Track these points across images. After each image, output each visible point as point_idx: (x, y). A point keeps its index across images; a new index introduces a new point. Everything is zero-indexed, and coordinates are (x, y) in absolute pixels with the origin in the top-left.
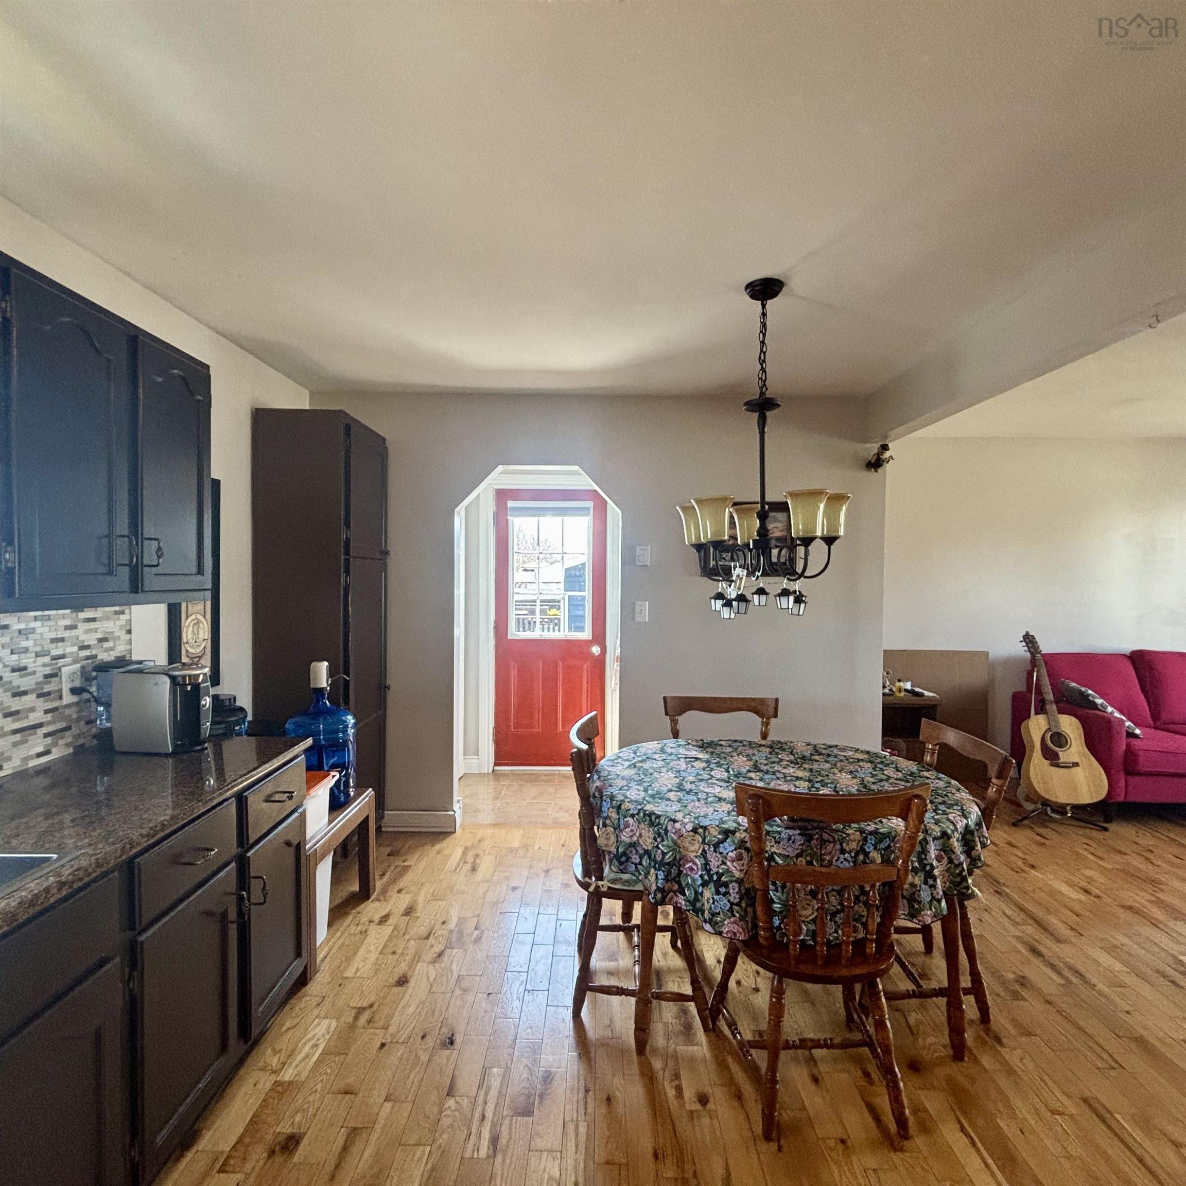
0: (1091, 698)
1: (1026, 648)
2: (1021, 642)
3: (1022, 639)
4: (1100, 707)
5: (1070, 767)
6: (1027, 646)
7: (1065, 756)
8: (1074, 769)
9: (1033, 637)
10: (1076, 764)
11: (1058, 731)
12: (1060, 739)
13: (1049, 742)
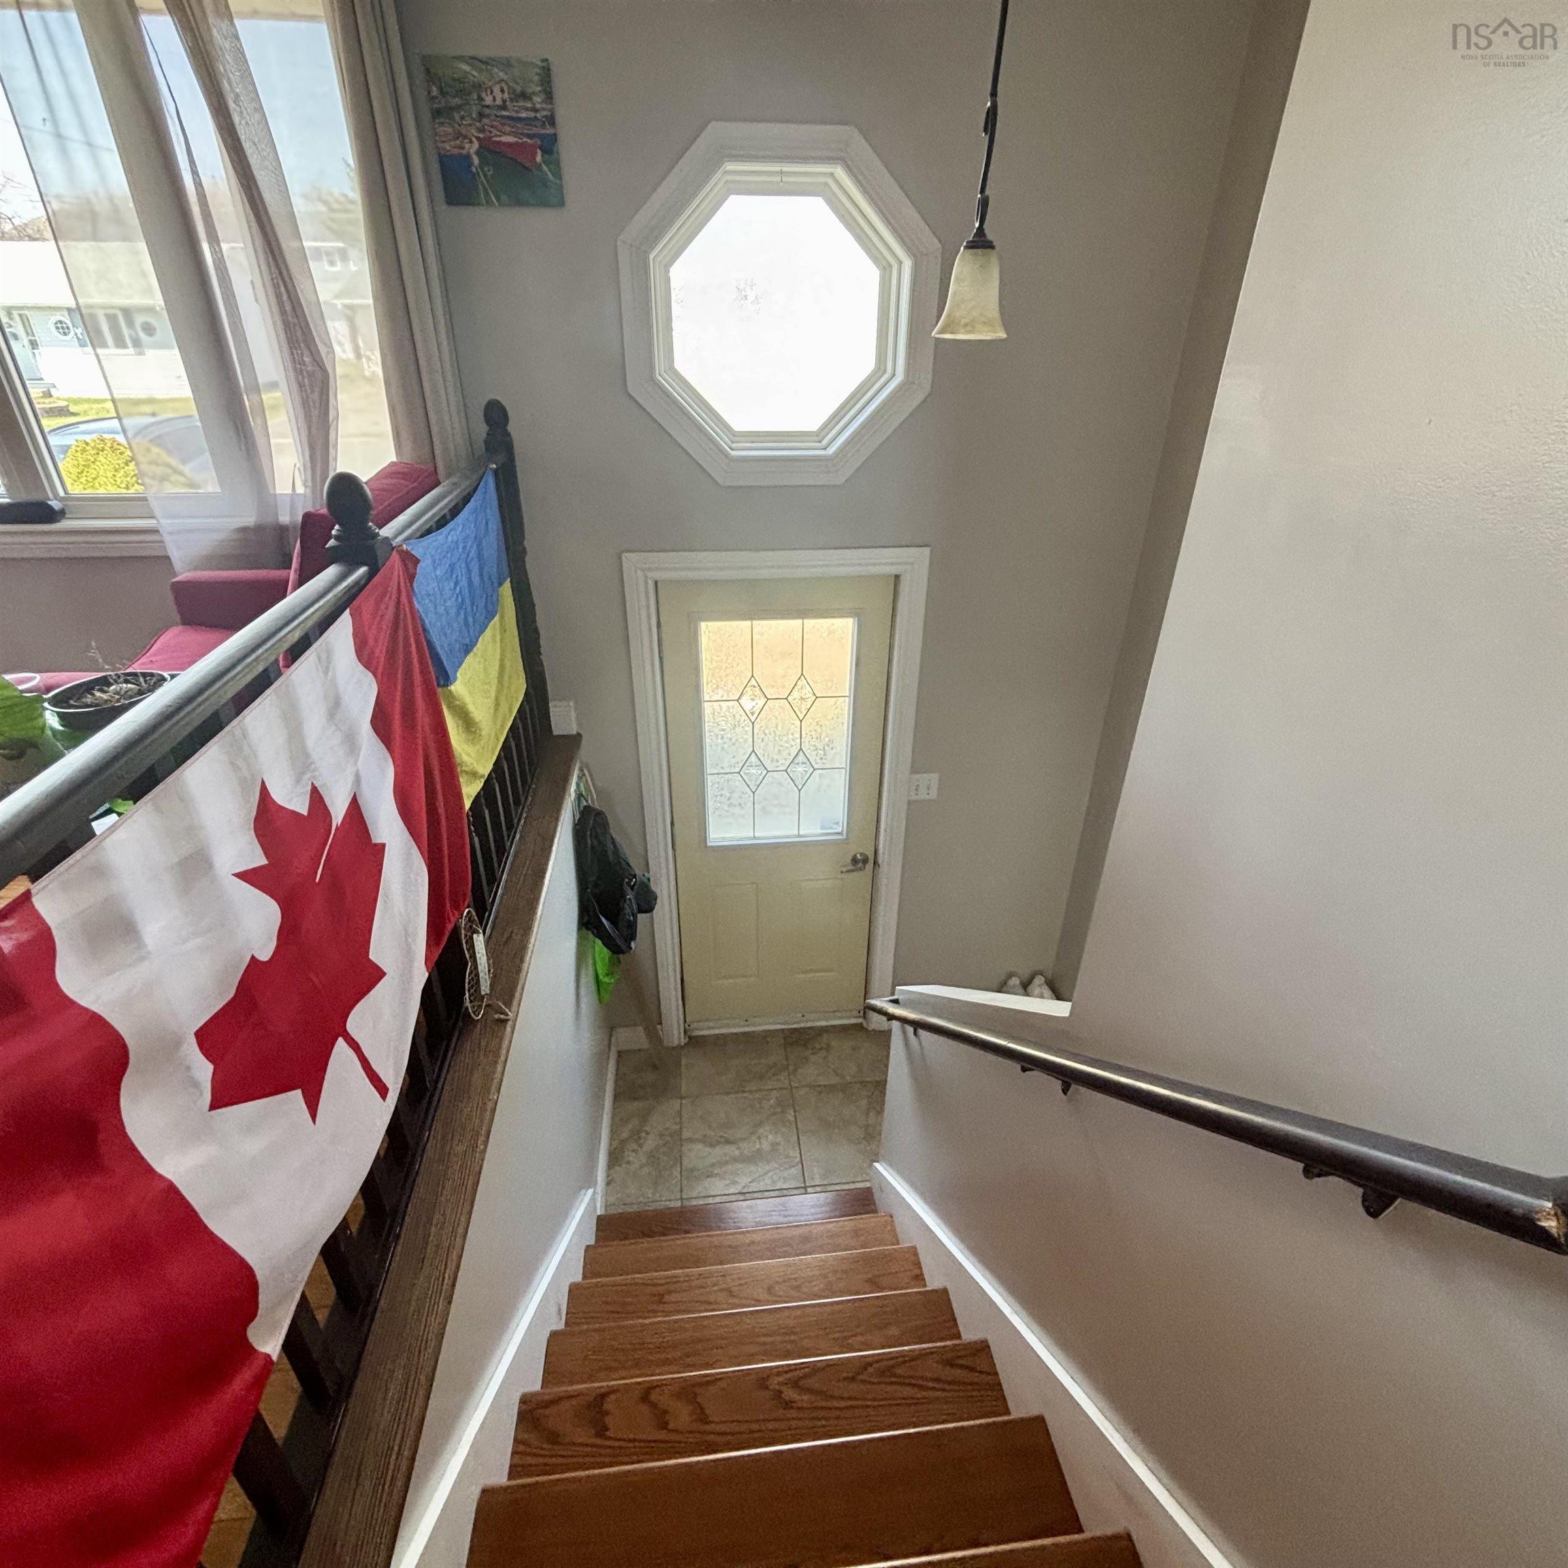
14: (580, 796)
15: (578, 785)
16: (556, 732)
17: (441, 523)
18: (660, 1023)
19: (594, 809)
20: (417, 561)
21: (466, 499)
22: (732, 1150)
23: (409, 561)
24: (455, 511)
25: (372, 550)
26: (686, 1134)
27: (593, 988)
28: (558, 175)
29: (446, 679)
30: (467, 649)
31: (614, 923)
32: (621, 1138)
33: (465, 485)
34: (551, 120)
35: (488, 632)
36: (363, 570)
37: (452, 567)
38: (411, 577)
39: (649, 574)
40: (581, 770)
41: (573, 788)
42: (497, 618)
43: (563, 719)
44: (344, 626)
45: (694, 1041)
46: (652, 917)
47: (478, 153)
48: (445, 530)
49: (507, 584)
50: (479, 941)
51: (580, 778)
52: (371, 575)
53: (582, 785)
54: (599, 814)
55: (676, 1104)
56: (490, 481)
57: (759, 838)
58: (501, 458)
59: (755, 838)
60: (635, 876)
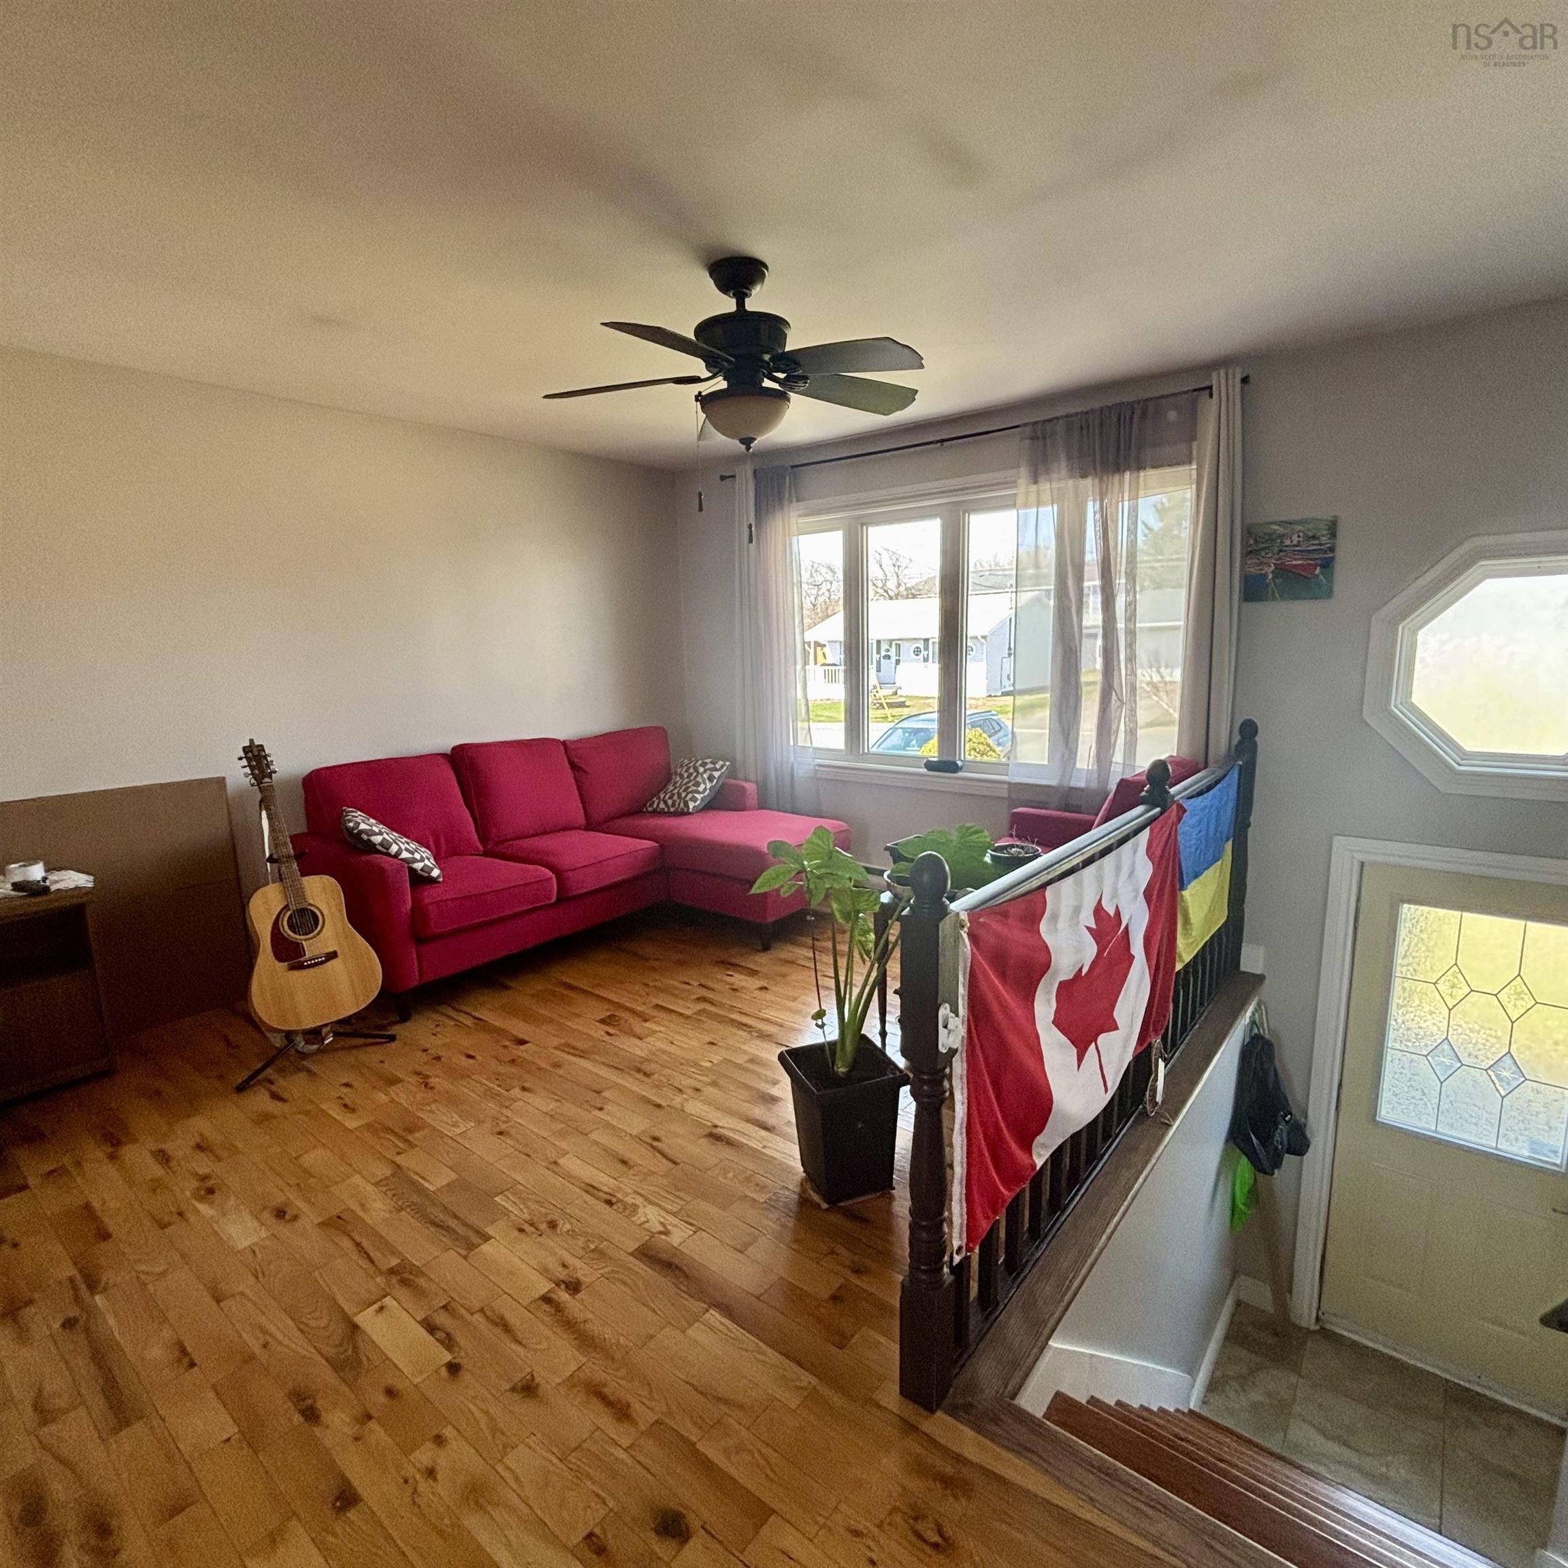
0: (365, 837)
1: (248, 770)
2: (240, 759)
3: (243, 755)
4: (379, 848)
5: (322, 963)
6: (250, 766)
7: (313, 947)
8: (329, 964)
9: (261, 748)
10: (332, 956)
11: (304, 905)
12: (306, 919)
13: (286, 927)
14: (1253, 1023)
15: (1253, 1014)
16: (1243, 968)
17: (1200, 794)
18: (1290, 1292)
19: (1263, 1038)
20: (1185, 811)
21: (1217, 782)
22: (1347, 1453)
23: (1182, 810)
24: (1209, 788)
25: (1165, 800)
26: (1297, 1409)
27: (1228, 1206)
28: (1330, 579)
29: (1182, 888)
30: (1196, 876)
31: (1263, 1143)
32: (1226, 1372)
33: (1220, 773)
34: (1332, 549)
35: (1212, 869)
36: (1158, 809)
37: (1200, 821)
38: (1179, 820)
39: (1355, 855)
40: (1259, 1004)
41: (1249, 1014)
42: (1219, 862)
43: (1252, 959)
44: (1145, 835)
45: (1326, 1334)
46: (1301, 1163)
47: (1273, 572)
48: (1200, 798)
49: (1230, 843)
50: (1161, 1064)
51: (1256, 1010)
52: (1162, 813)
53: (1257, 1015)
54: (1268, 1044)
55: (1294, 1379)
56: (1235, 774)
57: (1439, 1133)
58: (1247, 757)
59: (1436, 1131)
60: (1291, 1114)
